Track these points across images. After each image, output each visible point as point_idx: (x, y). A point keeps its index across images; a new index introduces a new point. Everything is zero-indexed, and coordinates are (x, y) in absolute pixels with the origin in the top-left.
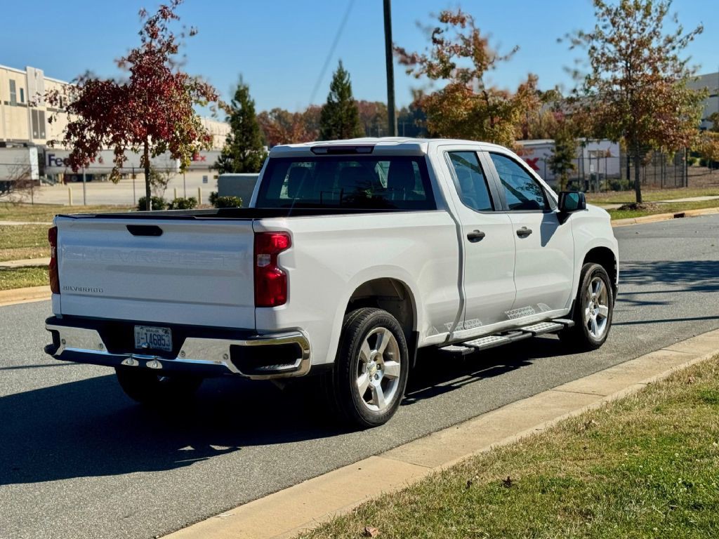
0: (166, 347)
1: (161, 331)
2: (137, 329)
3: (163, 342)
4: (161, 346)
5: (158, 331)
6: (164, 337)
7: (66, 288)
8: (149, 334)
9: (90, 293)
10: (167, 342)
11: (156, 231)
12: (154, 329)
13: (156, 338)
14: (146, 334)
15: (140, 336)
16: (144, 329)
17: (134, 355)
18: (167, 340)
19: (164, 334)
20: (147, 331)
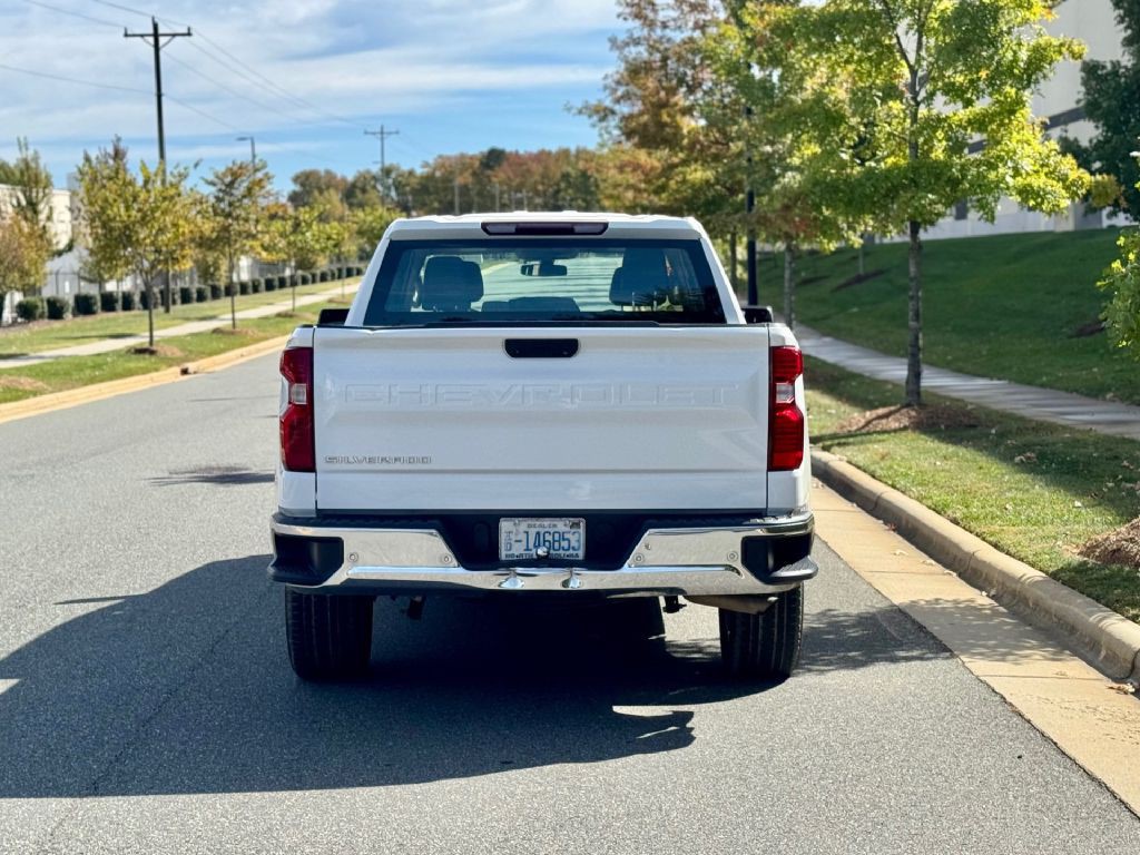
0: (571, 552)
1: (561, 525)
2: (505, 526)
3: (565, 544)
4: (561, 552)
5: (555, 526)
6: (566, 536)
7: (331, 460)
8: (533, 532)
9: (398, 466)
10: (574, 544)
11: (568, 348)
12: (547, 522)
13: (549, 537)
14: (527, 533)
15: (513, 537)
16: (524, 524)
17: (520, 570)
18: (575, 539)
19: (568, 529)
20: (529, 526)
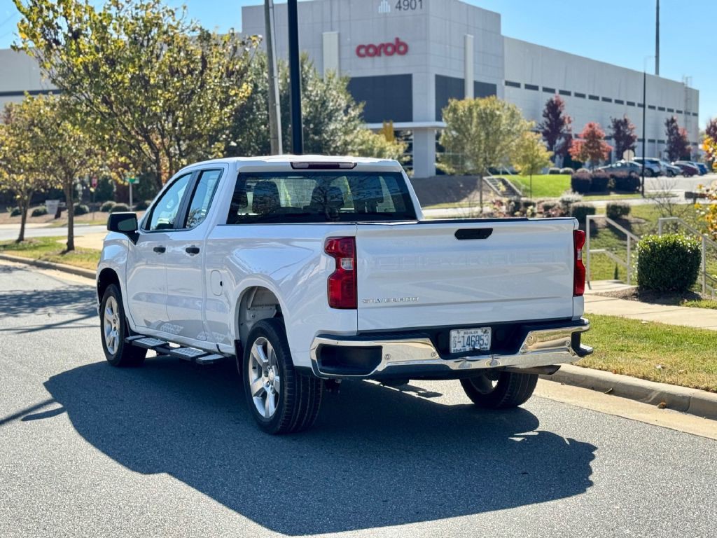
0: (484, 346)
1: (480, 332)
2: (453, 333)
3: (481, 342)
4: (480, 347)
5: (477, 332)
6: (482, 337)
8: (466, 336)
9: (401, 303)
10: (485, 342)
12: (473, 330)
13: (474, 339)
14: (464, 337)
15: (457, 340)
16: (462, 332)
17: (468, 358)
18: (486, 339)
19: (482, 334)
20: (465, 333)
